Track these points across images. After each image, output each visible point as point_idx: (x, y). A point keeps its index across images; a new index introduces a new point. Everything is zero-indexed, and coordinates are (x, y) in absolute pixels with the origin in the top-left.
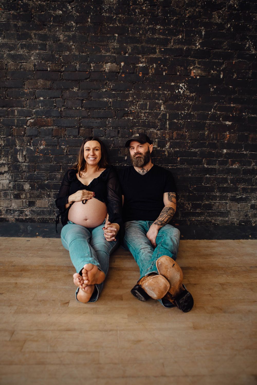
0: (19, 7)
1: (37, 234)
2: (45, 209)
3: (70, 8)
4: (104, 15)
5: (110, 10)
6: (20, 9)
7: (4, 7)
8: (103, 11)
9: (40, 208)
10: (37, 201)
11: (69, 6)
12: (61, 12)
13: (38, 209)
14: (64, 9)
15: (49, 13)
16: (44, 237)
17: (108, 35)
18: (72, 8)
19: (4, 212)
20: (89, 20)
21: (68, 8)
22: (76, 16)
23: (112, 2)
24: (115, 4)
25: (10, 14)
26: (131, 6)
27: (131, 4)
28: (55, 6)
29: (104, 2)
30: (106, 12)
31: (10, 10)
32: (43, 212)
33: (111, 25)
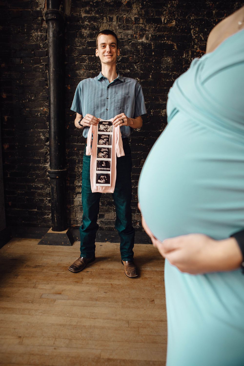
0: (97, 67)
1: (106, 239)
2: (112, 221)
3: (136, 68)
4: (162, 72)
5: (167, 69)
6: (98, 69)
7: (86, 68)
8: (162, 69)
9: (108, 219)
10: (106, 214)
11: (135, 66)
12: (129, 71)
13: (106, 220)
14: (131, 68)
15: (120, 71)
16: (111, 242)
17: (165, 88)
18: (137, 68)
19: (80, 222)
20: (151, 76)
21: (134, 67)
22: (140, 74)
23: (169, 62)
24: (171, 64)
25: (90, 73)
26: (184, 65)
27: (184, 64)
28: (124, 66)
29: (163, 62)
30: (164, 70)
31: (90, 70)
32: (110, 223)
33: (168, 80)
